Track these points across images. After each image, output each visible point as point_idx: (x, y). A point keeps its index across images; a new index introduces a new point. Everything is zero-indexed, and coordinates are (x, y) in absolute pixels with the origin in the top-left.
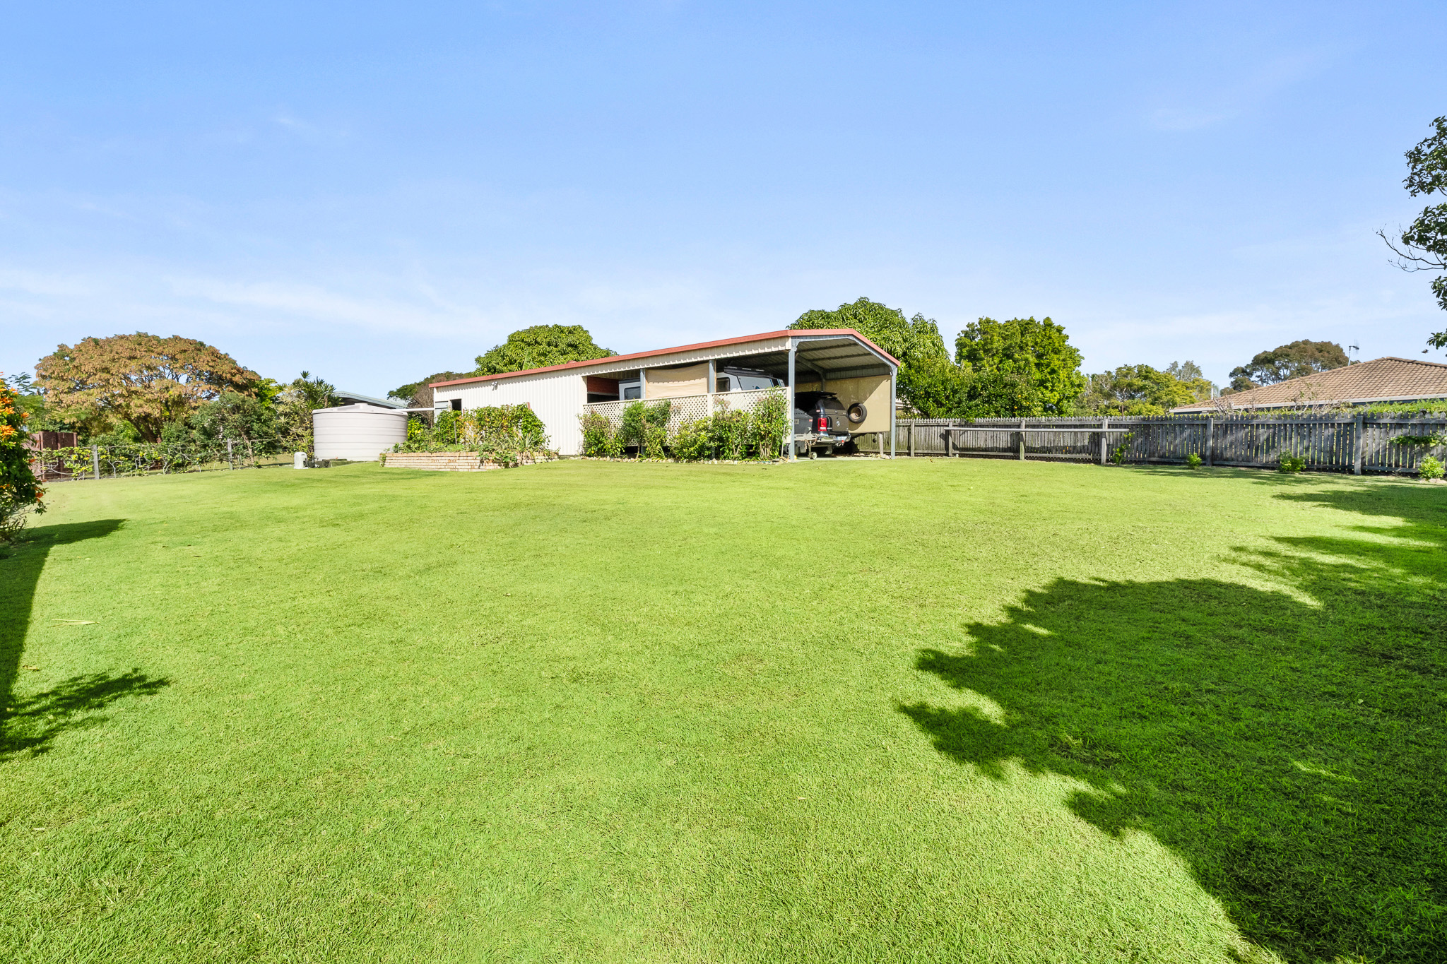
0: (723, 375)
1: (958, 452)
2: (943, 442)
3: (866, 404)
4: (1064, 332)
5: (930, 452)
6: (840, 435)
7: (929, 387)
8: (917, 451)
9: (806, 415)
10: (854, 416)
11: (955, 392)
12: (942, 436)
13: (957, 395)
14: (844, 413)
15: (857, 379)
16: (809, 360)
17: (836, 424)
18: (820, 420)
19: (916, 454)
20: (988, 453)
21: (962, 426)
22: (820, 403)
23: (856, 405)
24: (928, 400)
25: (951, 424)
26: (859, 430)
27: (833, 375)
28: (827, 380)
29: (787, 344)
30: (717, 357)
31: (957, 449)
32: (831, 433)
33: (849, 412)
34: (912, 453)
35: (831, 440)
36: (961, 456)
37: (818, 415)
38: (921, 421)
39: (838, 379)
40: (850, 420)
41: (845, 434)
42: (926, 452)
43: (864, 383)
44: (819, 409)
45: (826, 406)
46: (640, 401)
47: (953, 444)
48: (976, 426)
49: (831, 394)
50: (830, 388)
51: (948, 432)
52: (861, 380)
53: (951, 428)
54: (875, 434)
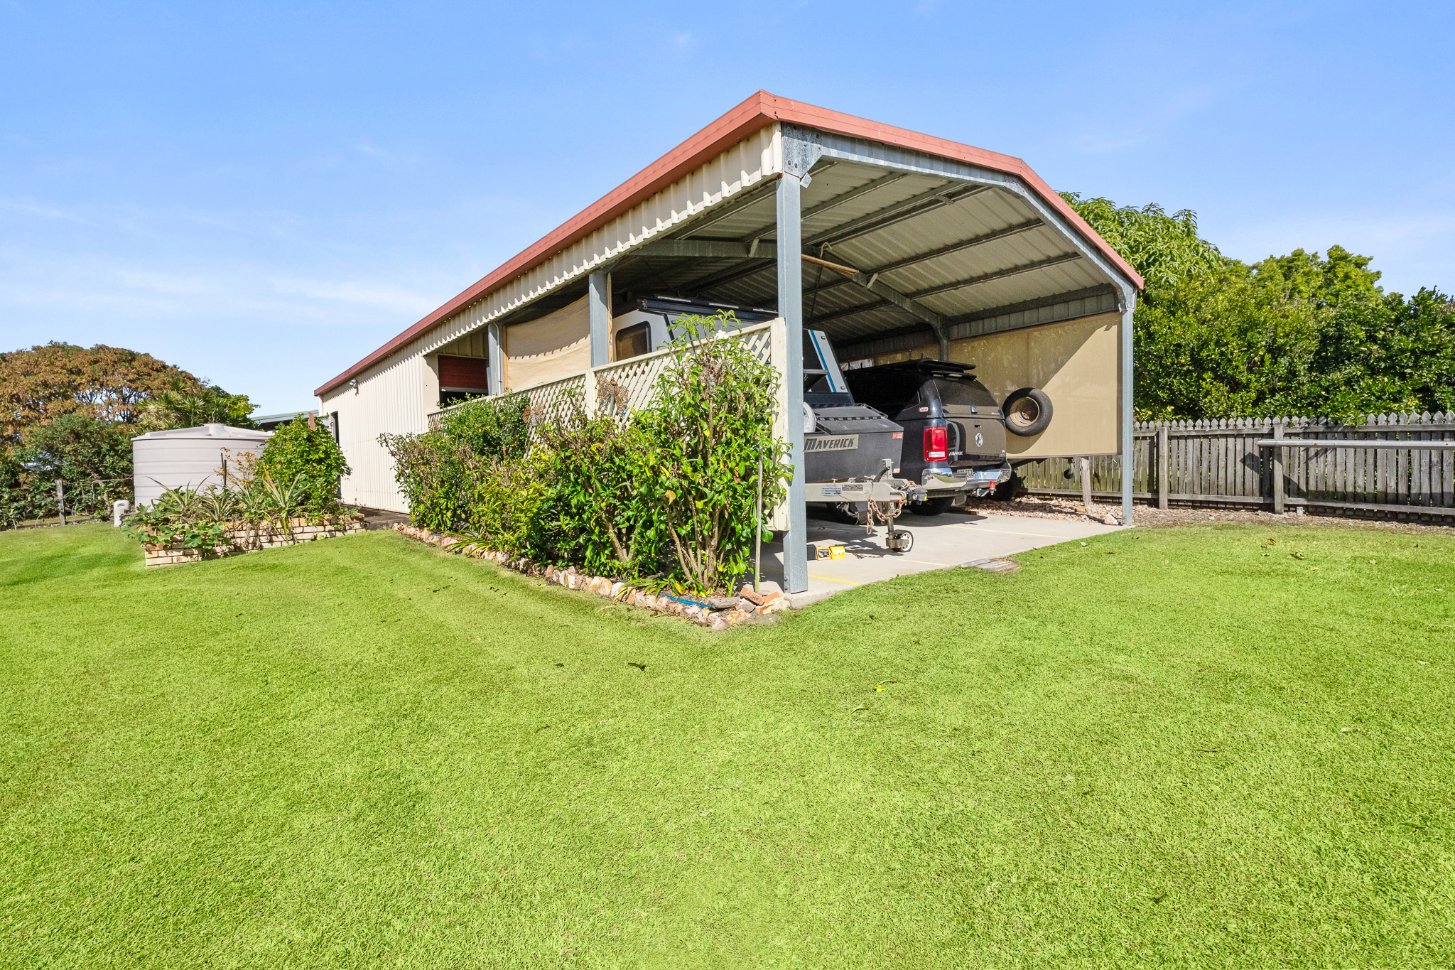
0: (635, 317)
1: (1302, 501)
2: (1252, 478)
3: (1052, 390)
4: (1372, 267)
5: (1213, 498)
6: (983, 468)
7: (1201, 348)
8: (1175, 496)
9: (884, 422)
10: (1018, 419)
11: (1276, 351)
12: (1247, 460)
13: (1284, 361)
14: (995, 412)
15: (1024, 333)
16: (907, 295)
17: (975, 442)
18: (929, 434)
19: (1173, 503)
20: (1418, 509)
21: (1317, 435)
22: (930, 388)
23: (1023, 393)
24: (1200, 377)
25: (1279, 432)
26: (1031, 452)
27: (966, 329)
28: (949, 339)
29: (766, 154)
30: (598, 260)
31: (1299, 493)
32: (955, 466)
33: (1006, 410)
34: (1163, 498)
35: (961, 484)
36: (1310, 510)
37: (925, 418)
38: (1186, 426)
39: (975, 337)
40: (1008, 427)
41: (999, 464)
42: (1201, 497)
43: (1047, 339)
44: (926, 404)
45: (944, 398)
46: (488, 398)
47: (1287, 481)
48: (1367, 435)
49: (960, 368)
50: (959, 355)
51: (1271, 453)
52: (1036, 333)
53: (1279, 440)
54: (1070, 460)
